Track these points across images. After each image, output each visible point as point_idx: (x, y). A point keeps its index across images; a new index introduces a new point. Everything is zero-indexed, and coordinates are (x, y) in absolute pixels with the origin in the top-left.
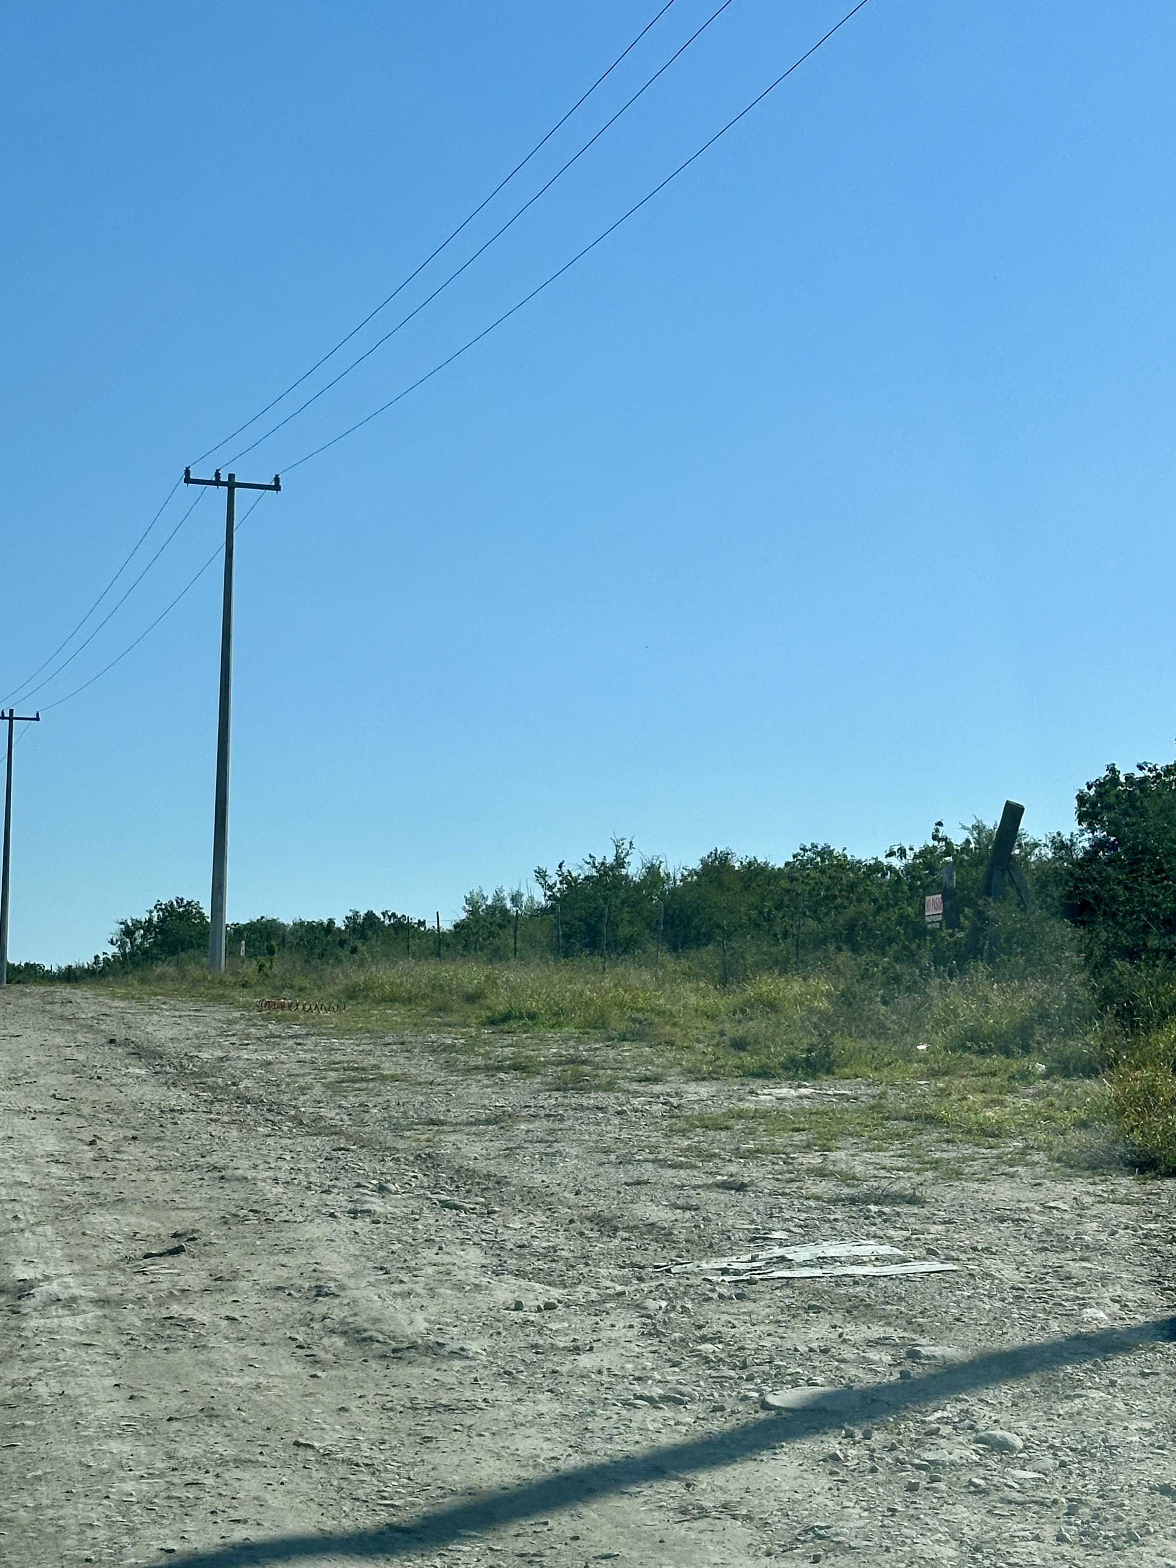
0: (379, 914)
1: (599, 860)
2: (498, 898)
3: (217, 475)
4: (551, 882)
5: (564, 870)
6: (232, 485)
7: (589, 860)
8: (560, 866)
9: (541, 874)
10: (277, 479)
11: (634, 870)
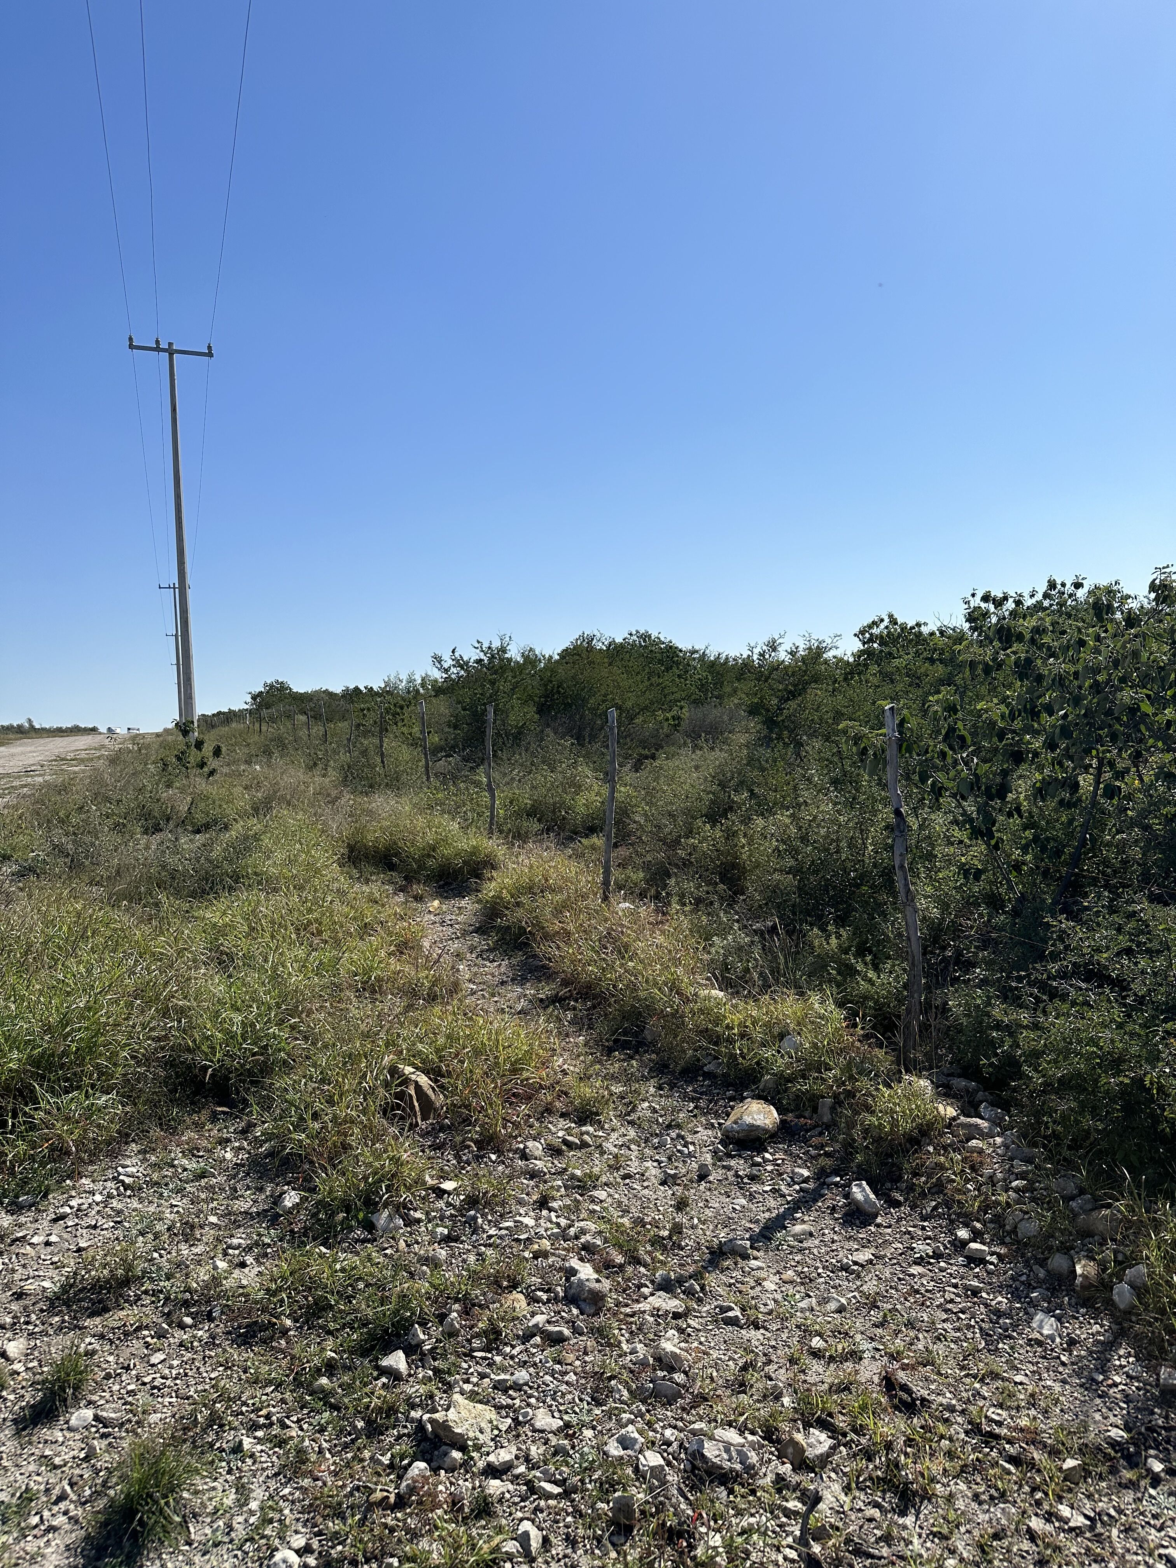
0: (362, 689)
1: (485, 645)
2: (411, 681)
3: (157, 342)
4: (446, 666)
5: (457, 654)
6: (171, 352)
7: (477, 645)
8: (453, 652)
9: (438, 659)
10: (209, 347)
11: (514, 653)
